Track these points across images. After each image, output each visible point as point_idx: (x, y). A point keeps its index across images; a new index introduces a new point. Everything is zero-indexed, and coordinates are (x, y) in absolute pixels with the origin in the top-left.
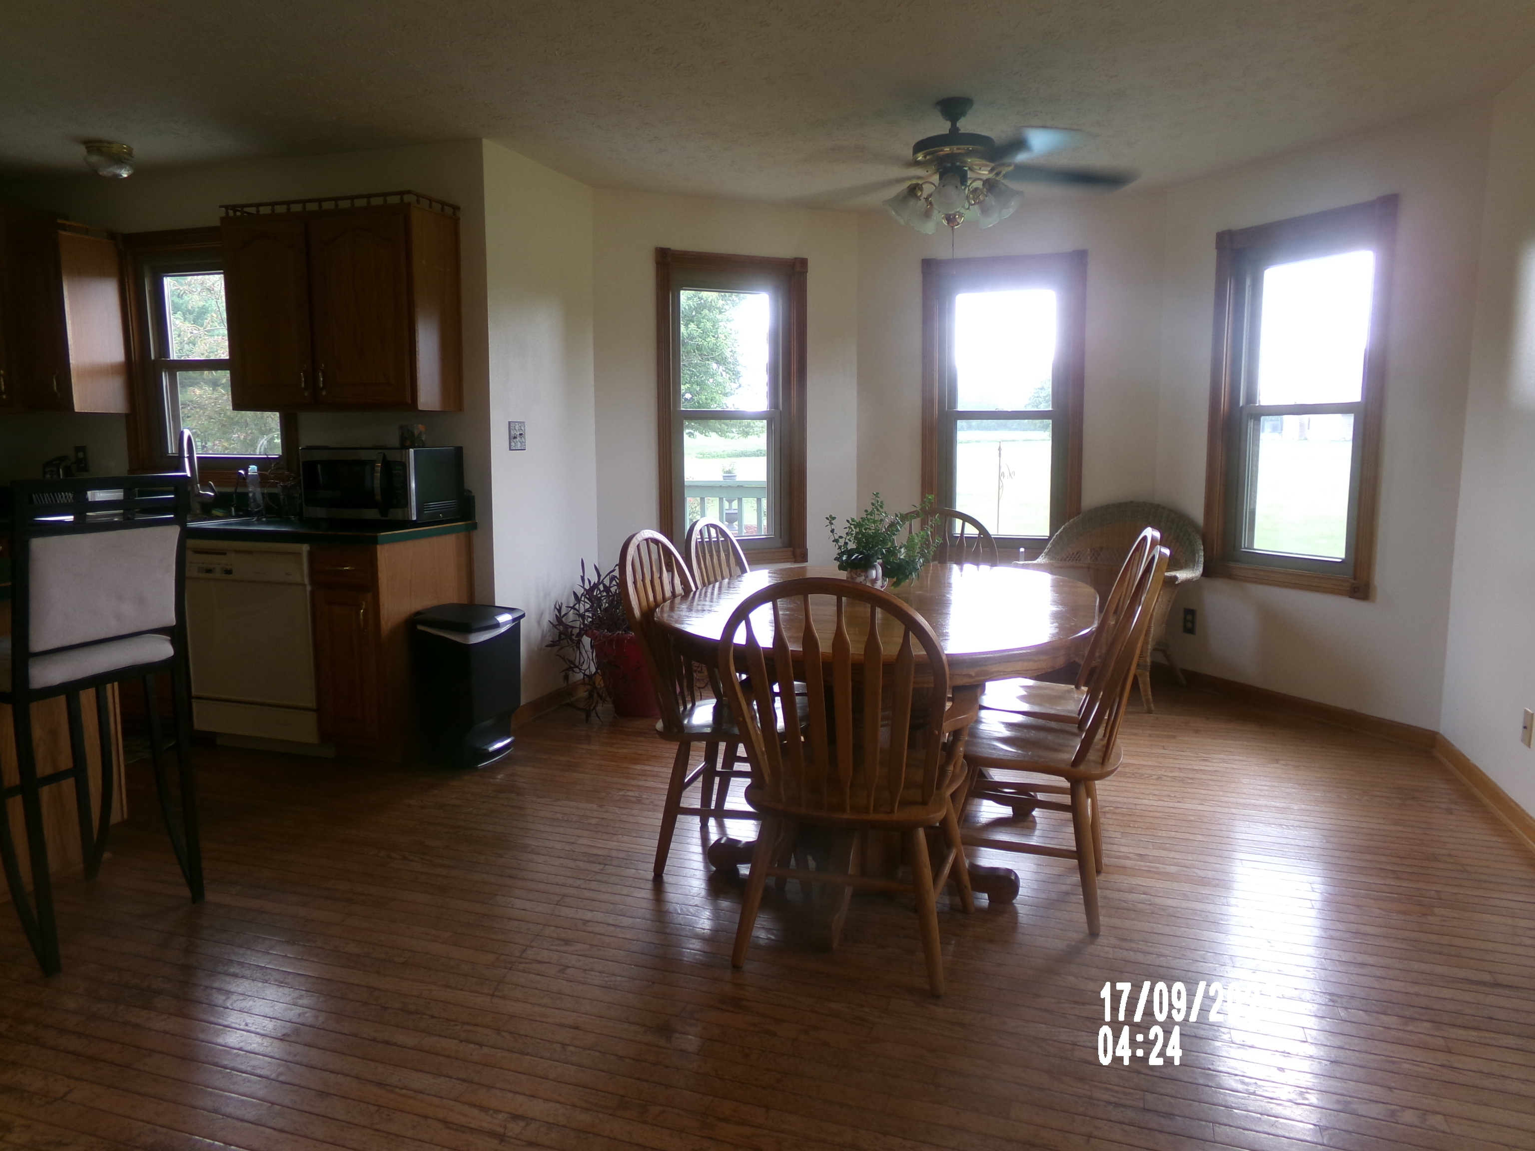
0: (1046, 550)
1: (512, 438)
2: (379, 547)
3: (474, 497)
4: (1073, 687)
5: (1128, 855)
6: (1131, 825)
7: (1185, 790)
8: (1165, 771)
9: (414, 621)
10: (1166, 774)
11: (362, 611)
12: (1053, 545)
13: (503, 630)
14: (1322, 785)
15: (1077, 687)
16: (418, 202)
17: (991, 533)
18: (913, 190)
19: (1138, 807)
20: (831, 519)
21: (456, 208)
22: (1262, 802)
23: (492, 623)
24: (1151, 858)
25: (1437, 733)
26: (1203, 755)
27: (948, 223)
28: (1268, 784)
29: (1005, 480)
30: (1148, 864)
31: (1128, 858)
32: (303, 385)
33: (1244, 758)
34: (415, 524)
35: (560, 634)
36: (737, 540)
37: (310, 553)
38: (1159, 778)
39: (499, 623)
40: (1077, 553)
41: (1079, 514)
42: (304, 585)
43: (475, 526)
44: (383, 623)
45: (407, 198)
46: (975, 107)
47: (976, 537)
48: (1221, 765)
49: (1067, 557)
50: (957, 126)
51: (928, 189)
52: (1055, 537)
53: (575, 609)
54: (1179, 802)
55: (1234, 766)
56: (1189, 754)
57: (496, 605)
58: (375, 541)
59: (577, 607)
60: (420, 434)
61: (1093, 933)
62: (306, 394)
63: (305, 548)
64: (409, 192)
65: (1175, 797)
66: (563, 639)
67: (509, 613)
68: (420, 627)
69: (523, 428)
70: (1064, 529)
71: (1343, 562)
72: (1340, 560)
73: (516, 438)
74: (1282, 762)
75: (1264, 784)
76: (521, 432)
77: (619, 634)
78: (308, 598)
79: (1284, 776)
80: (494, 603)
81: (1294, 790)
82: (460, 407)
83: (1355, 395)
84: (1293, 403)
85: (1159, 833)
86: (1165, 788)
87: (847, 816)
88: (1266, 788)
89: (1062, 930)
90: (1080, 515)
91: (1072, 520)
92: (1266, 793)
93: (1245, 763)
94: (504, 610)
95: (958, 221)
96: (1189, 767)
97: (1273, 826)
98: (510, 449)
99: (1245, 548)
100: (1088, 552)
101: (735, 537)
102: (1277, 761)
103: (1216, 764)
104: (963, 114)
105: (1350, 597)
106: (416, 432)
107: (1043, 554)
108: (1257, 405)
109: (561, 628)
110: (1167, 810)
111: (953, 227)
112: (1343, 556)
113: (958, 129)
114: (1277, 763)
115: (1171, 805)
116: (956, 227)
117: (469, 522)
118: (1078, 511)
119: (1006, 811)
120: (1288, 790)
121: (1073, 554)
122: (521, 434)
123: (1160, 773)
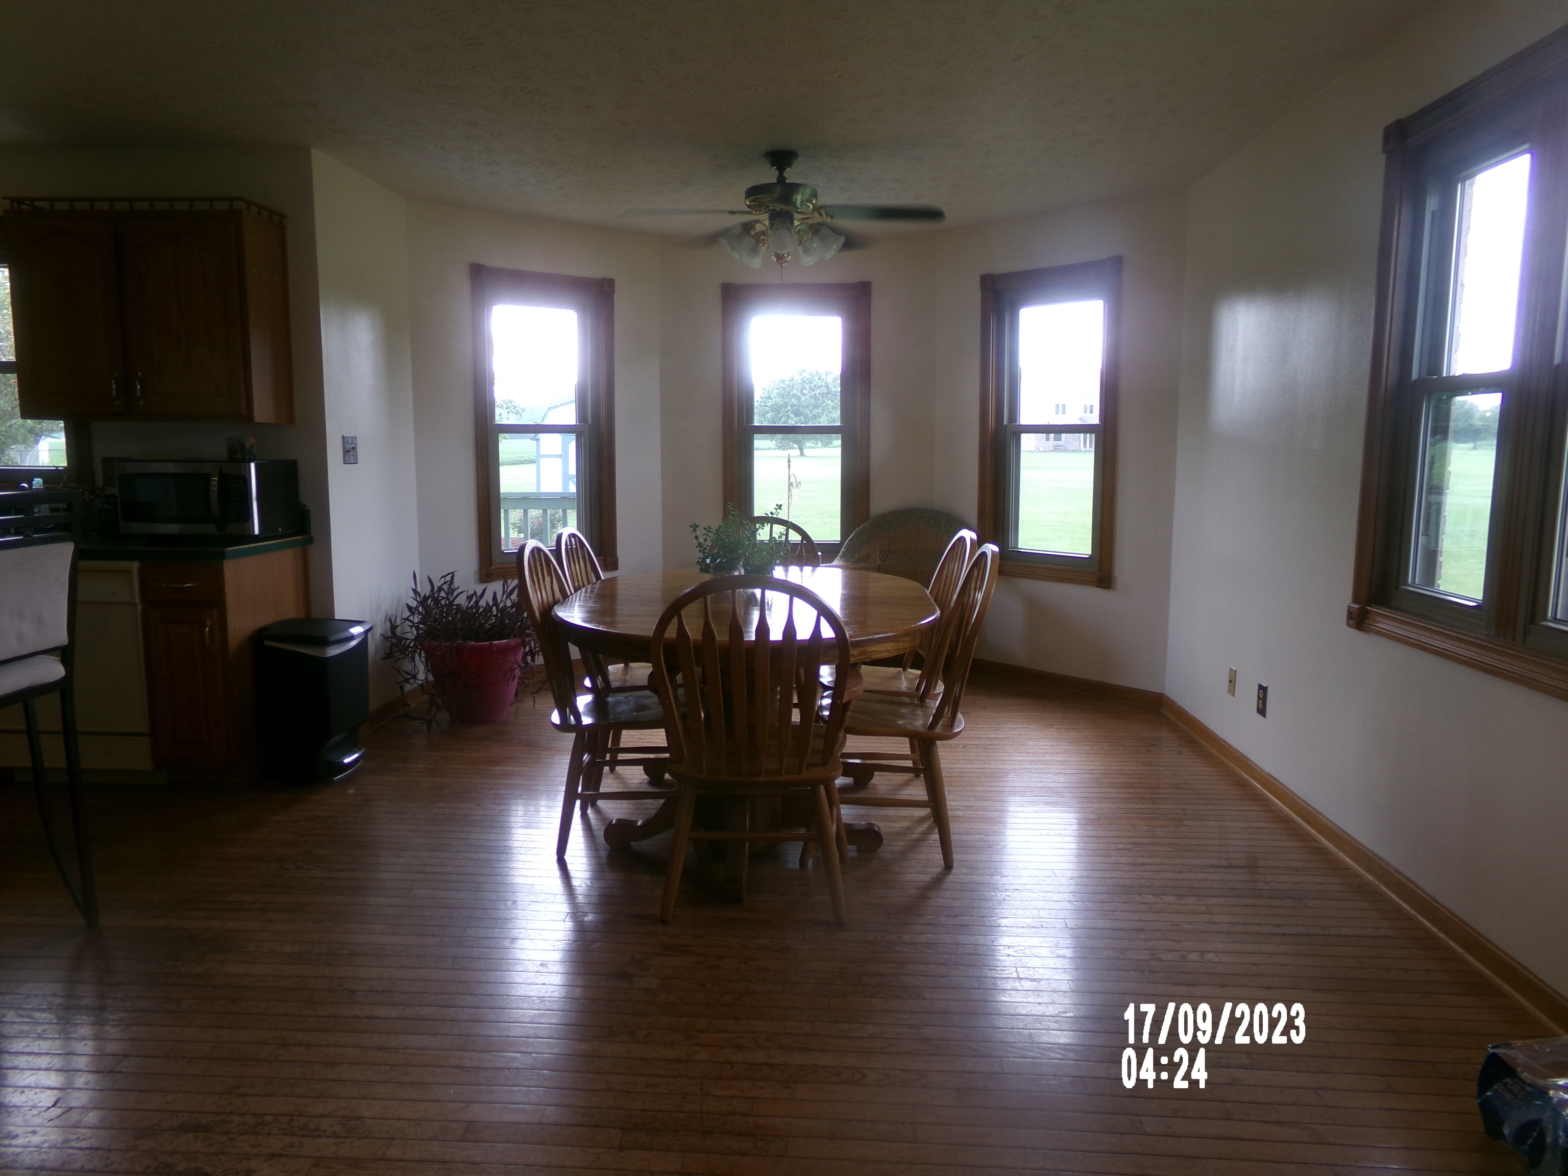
0: (840, 553)
1: (346, 452)
2: (225, 563)
3: (308, 511)
4: (901, 669)
5: (958, 807)
6: (953, 785)
7: (988, 754)
8: (968, 741)
9: (259, 637)
10: (969, 743)
11: (207, 629)
12: (847, 549)
13: (354, 643)
14: (1088, 742)
15: (905, 669)
16: (248, 209)
17: (813, 539)
18: (747, 228)
19: (955, 770)
20: (695, 527)
21: (283, 217)
22: (1048, 758)
23: (344, 635)
24: (975, 808)
25: (1163, 694)
26: (995, 726)
27: (777, 260)
28: (1049, 744)
29: (793, 490)
30: (975, 812)
31: (959, 810)
32: (114, 393)
33: (1027, 726)
34: (256, 539)
35: (392, 645)
36: (550, 550)
37: (141, 571)
38: (965, 746)
39: (354, 635)
40: (868, 555)
41: (868, 520)
42: (136, 604)
43: (310, 541)
44: (230, 639)
45: (238, 205)
46: (800, 159)
47: (799, 543)
48: (1010, 732)
49: (859, 559)
50: (784, 176)
51: (759, 227)
52: (848, 541)
53: (410, 621)
54: (986, 764)
55: (1021, 733)
56: (983, 726)
57: (336, 618)
58: (222, 556)
59: (411, 618)
60: (252, 446)
61: (948, 865)
62: (117, 403)
63: (135, 565)
64: (240, 199)
65: (981, 760)
66: (396, 652)
67: (360, 625)
68: (267, 643)
69: (355, 442)
70: (855, 534)
71: (1090, 557)
72: (1088, 556)
73: (350, 452)
74: (1056, 727)
75: (1046, 744)
76: (354, 446)
77: (458, 643)
78: (139, 617)
79: (1059, 737)
80: (334, 617)
81: (1068, 747)
82: (291, 420)
83: (1094, 419)
84: (1046, 424)
85: (977, 788)
86: (972, 754)
87: (762, 779)
88: (1048, 747)
89: (922, 867)
90: (870, 521)
91: (862, 525)
92: (1050, 751)
93: (1028, 730)
94: (350, 623)
95: (786, 259)
96: (986, 736)
97: (1060, 775)
98: (345, 463)
99: (1012, 548)
100: (878, 555)
101: (547, 547)
102: (1052, 726)
103: (1006, 733)
104: (789, 165)
105: (1098, 587)
106: (247, 445)
107: (838, 557)
108: (1018, 424)
109: (394, 641)
110: (977, 770)
111: (781, 264)
112: (1090, 553)
113: (785, 179)
114: (1052, 728)
115: (980, 766)
116: (784, 264)
117: (306, 536)
118: (867, 519)
119: (849, 780)
120: (1065, 748)
121: (864, 557)
122: (354, 448)
123: (964, 742)
